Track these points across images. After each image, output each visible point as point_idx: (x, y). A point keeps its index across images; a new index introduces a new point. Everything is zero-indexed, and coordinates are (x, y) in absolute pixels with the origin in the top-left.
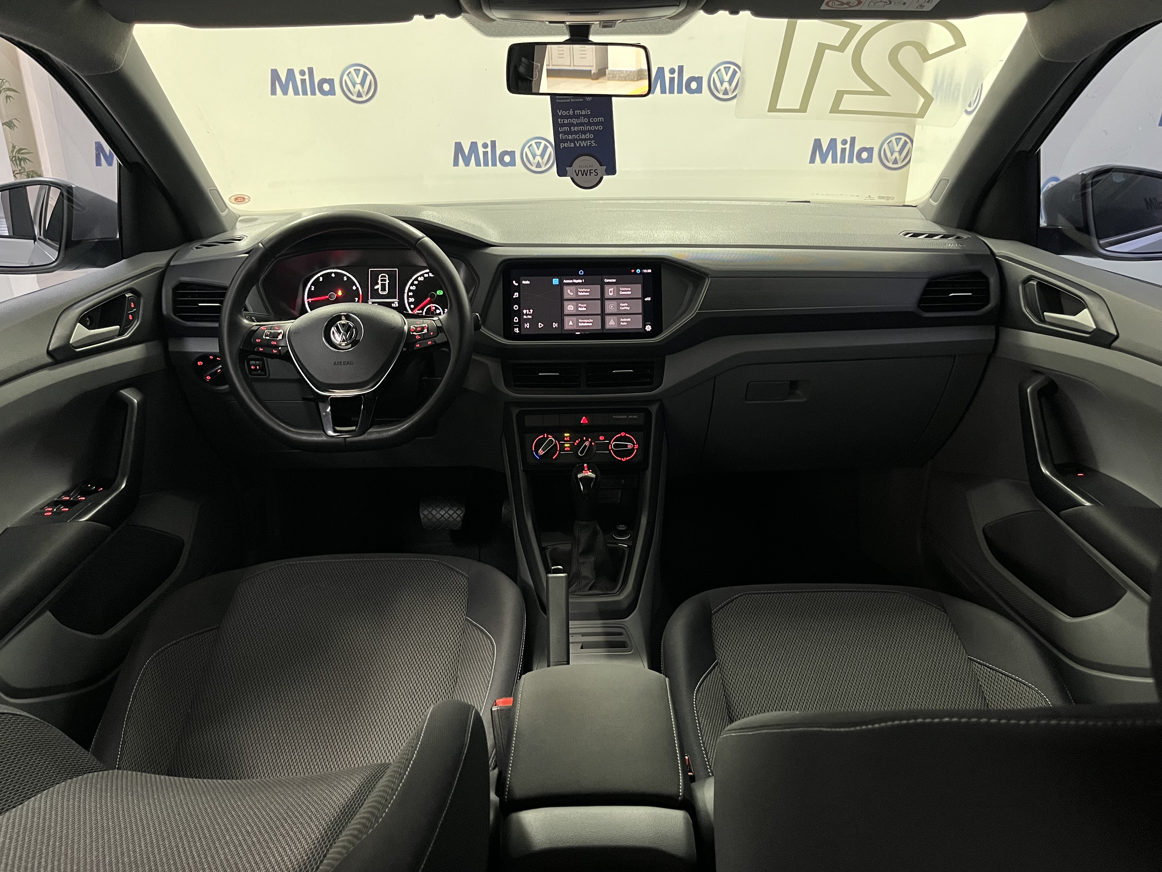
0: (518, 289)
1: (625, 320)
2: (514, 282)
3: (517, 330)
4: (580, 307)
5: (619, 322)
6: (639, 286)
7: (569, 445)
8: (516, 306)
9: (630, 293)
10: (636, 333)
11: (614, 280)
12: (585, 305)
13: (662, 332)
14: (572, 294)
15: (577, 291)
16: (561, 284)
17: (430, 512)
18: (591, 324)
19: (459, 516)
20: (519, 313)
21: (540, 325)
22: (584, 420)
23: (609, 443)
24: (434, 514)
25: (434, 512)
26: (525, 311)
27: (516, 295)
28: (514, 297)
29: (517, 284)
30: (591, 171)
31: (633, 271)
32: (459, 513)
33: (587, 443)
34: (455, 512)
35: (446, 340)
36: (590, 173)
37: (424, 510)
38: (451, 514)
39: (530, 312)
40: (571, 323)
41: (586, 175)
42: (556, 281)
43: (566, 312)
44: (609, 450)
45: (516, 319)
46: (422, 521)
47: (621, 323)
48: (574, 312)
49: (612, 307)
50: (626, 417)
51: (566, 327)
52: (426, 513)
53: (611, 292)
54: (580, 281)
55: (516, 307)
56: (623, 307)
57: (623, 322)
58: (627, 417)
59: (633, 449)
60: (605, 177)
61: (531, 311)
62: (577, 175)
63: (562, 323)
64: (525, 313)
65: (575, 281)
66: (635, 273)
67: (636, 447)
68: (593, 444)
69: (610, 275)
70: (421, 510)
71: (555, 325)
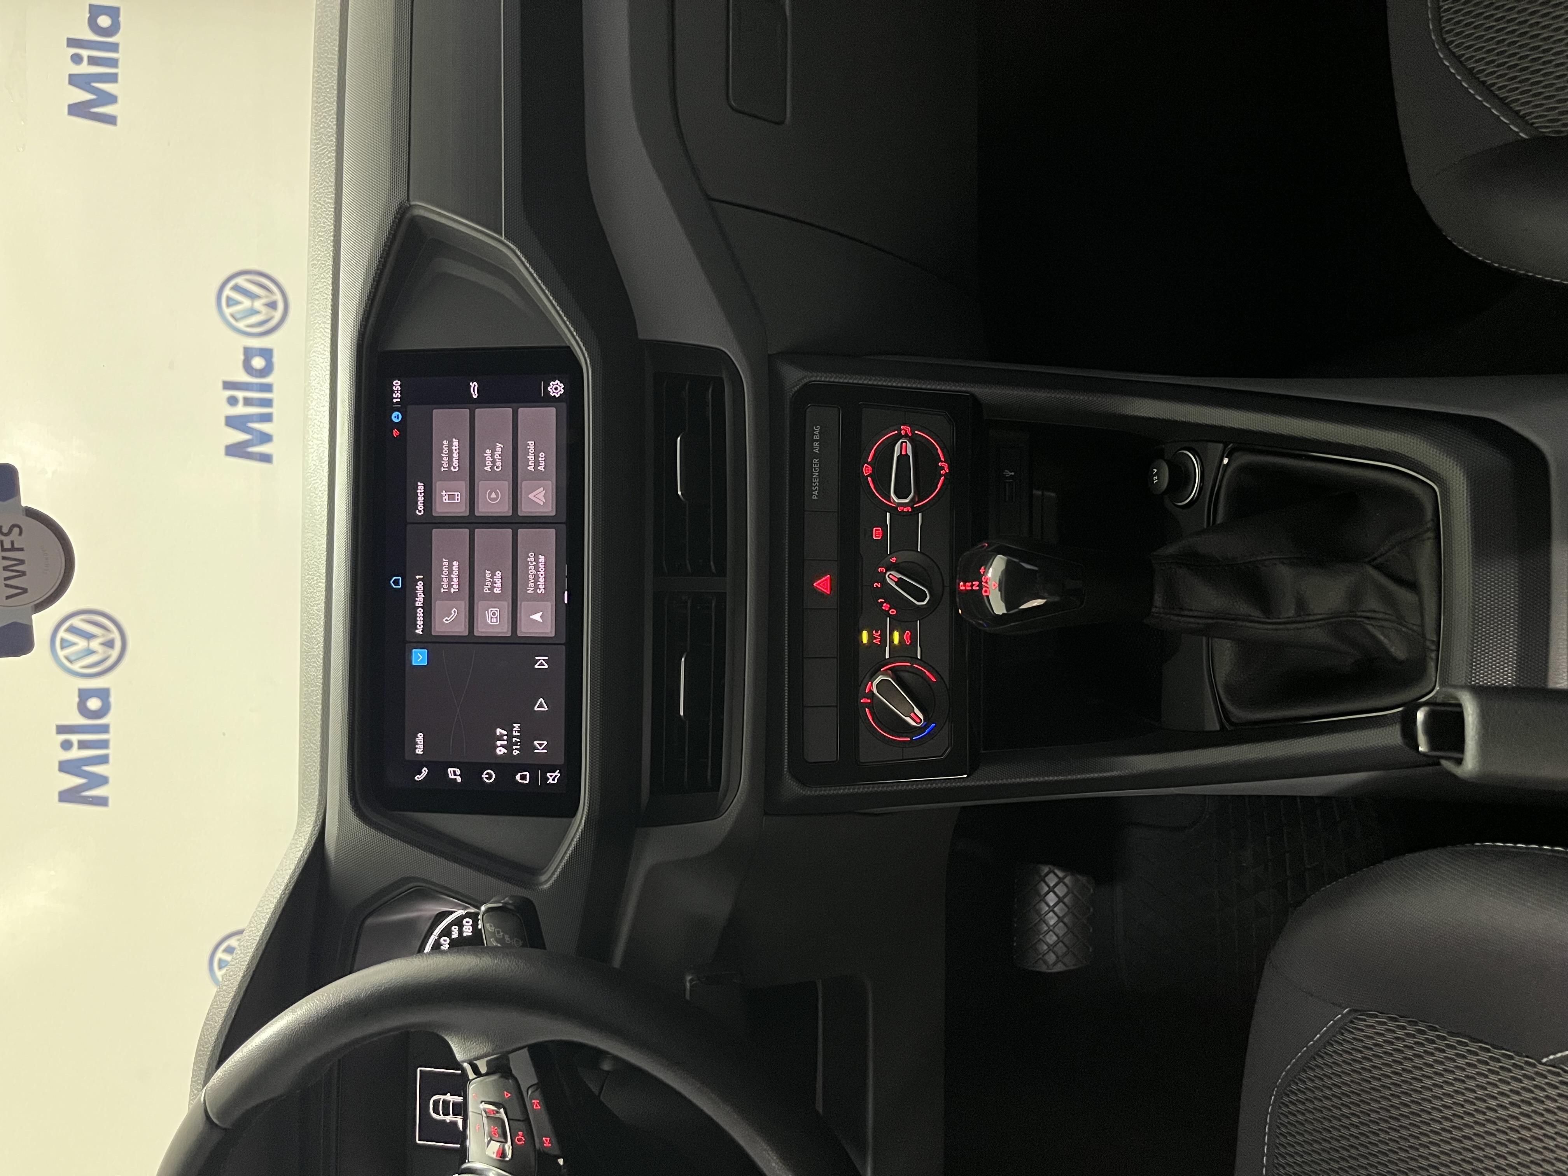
0: (438, 769)
1: (531, 458)
2: (418, 778)
3: (553, 777)
4: (492, 588)
5: (537, 476)
6: (440, 416)
7: (896, 634)
8: (484, 776)
9: (456, 442)
10: (570, 426)
11: (421, 486)
12: (488, 574)
13: (569, 347)
14: (454, 613)
15: (449, 596)
16: (429, 641)
17: (1051, 948)
18: (542, 559)
19: (1061, 880)
20: (506, 768)
21: (541, 706)
22: (823, 584)
23: (893, 510)
24: (1055, 938)
25: (1051, 939)
26: (501, 751)
27: (454, 774)
28: (459, 780)
29: (425, 771)
30: (7, 545)
31: (396, 433)
32: (1056, 880)
33: (892, 578)
34: (1051, 890)
35: (526, 1050)
36: (13, 549)
37: (1045, 962)
38: (1056, 899)
39: (500, 738)
40: (537, 617)
41: (22, 562)
42: (419, 657)
43: (505, 630)
44: (915, 511)
45: (522, 778)
46: (1072, 968)
47: (541, 468)
48: (507, 605)
49: (493, 496)
50: (816, 461)
51: (549, 630)
52: (1051, 958)
53: (452, 497)
54: (420, 586)
55: (488, 777)
56: (494, 462)
57: (536, 462)
58: (816, 456)
59: (913, 440)
60: (26, 501)
61: (499, 731)
62: (25, 591)
63: (538, 644)
64: (504, 751)
65: (419, 601)
66: (400, 426)
67: (905, 429)
68: (893, 560)
69: (406, 499)
70: (1044, 969)
71: (541, 663)
